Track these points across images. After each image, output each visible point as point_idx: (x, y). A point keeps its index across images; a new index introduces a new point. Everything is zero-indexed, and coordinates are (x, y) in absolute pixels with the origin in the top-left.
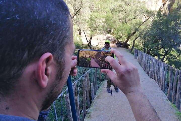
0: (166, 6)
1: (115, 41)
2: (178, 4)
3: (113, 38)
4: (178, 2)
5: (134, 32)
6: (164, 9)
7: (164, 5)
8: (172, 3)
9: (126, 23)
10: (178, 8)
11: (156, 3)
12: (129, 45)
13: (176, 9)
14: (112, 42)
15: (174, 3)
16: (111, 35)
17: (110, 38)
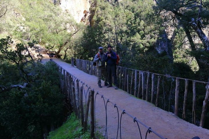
0: (87, 17)
1: (47, 51)
2: (97, 17)
3: (42, 48)
4: (97, 15)
5: (66, 43)
6: (86, 20)
7: (85, 16)
8: (92, 15)
9: (57, 33)
10: (97, 21)
11: (78, 13)
12: (62, 55)
13: (96, 21)
14: (43, 52)
15: (94, 15)
16: (39, 45)
17: (39, 48)
